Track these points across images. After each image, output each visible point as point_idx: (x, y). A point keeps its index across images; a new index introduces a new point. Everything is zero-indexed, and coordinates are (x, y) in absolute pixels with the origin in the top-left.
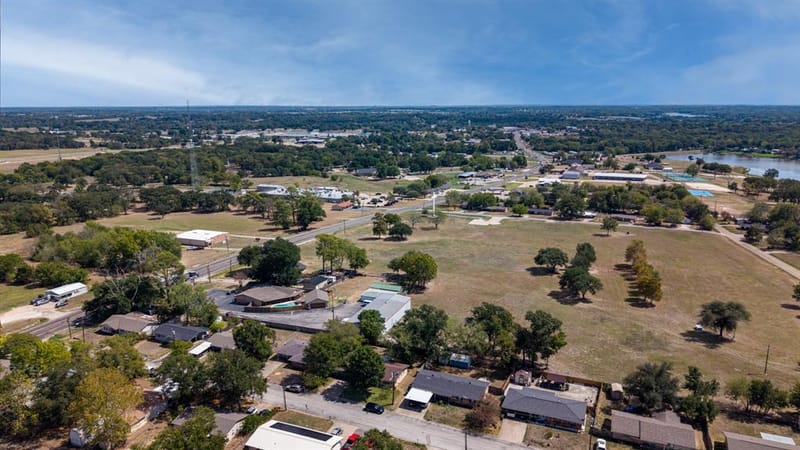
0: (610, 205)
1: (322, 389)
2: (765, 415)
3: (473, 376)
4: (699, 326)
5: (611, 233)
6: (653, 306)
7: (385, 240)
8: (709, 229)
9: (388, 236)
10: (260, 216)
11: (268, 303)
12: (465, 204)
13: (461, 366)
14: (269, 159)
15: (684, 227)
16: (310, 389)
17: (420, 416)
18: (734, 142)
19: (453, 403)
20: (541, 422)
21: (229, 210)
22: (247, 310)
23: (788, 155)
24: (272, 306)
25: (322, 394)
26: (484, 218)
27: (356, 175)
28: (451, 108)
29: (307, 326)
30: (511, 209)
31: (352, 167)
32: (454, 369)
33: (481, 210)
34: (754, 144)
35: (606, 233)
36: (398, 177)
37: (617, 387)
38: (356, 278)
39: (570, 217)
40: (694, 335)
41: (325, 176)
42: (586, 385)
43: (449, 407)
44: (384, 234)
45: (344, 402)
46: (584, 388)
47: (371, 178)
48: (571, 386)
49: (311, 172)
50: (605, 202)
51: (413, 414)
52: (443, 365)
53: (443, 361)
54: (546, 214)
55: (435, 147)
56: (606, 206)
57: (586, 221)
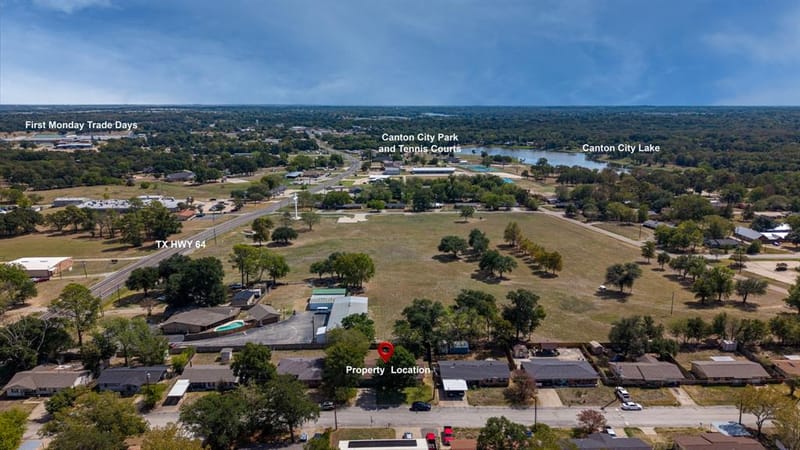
0: (449, 195)
1: (353, 401)
2: (697, 344)
3: (478, 358)
4: (603, 287)
5: (469, 220)
6: (556, 276)
7: (269, 246)
8: (536, 209)
9: (271, 241)
10: (87, 234)
11: (209, 327)
12: (319, 203)
13: (462, 352)
14: (45, 167)
15: (515, 210)
16: (342, 403)
17: (463, 403)
18: (496, 138)
19: (484, 386)
20: (564, 385)
21: (36, 232)
22: (187, 339)
23: (540, 146)
24: (215, 330)
25: (357, 405)
26: (348, 216)
27: (167, 181)
28: (220, 107)
29: (278, 343)
30: (366, 205)
31: (157, 172)
32: (457, 356)
33: (337, 209)
34: (514, 138)
35: (464, 220)
36: (220, 180)
37: (595, 344)
38: (279, 288)
39: (422, 209)
40: (604, 294)
41: (130, 184)
42: (568, 347)
43: (483, 390)
44: (266, 240)
45: (386, 408)
46: (569, 350)
47: (187, 183)
48: (560, 350)
49: (108, 180)
50: (444, 193)
51: (456, 404)
52: (445, 354)
53: (443, 351)
54: (400, 208)
55: (235, 148)
56: (446, 197)
57: (437, 211)
